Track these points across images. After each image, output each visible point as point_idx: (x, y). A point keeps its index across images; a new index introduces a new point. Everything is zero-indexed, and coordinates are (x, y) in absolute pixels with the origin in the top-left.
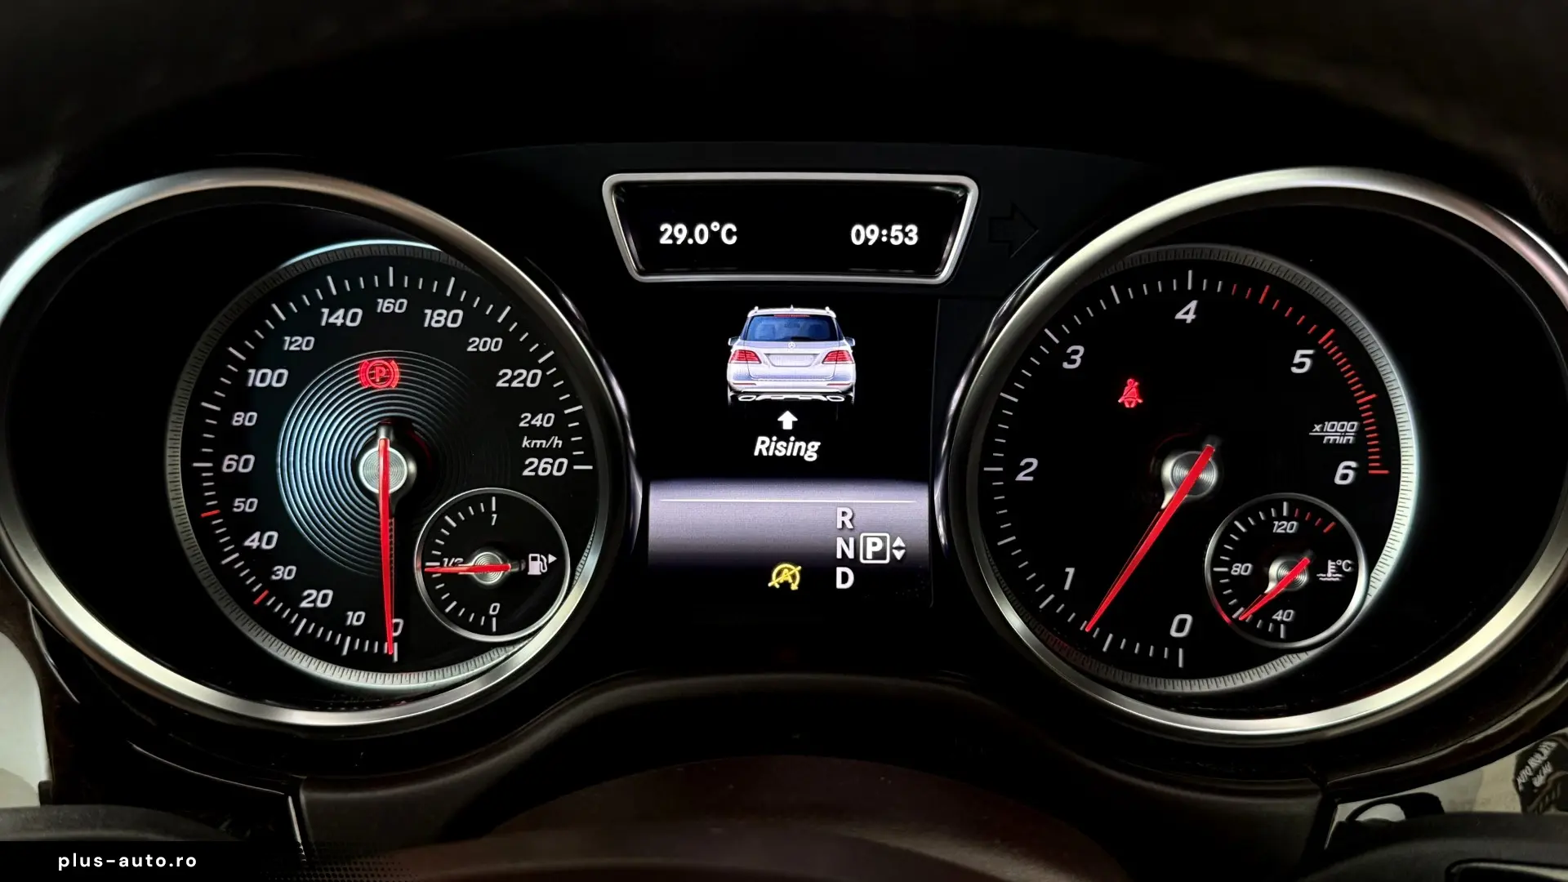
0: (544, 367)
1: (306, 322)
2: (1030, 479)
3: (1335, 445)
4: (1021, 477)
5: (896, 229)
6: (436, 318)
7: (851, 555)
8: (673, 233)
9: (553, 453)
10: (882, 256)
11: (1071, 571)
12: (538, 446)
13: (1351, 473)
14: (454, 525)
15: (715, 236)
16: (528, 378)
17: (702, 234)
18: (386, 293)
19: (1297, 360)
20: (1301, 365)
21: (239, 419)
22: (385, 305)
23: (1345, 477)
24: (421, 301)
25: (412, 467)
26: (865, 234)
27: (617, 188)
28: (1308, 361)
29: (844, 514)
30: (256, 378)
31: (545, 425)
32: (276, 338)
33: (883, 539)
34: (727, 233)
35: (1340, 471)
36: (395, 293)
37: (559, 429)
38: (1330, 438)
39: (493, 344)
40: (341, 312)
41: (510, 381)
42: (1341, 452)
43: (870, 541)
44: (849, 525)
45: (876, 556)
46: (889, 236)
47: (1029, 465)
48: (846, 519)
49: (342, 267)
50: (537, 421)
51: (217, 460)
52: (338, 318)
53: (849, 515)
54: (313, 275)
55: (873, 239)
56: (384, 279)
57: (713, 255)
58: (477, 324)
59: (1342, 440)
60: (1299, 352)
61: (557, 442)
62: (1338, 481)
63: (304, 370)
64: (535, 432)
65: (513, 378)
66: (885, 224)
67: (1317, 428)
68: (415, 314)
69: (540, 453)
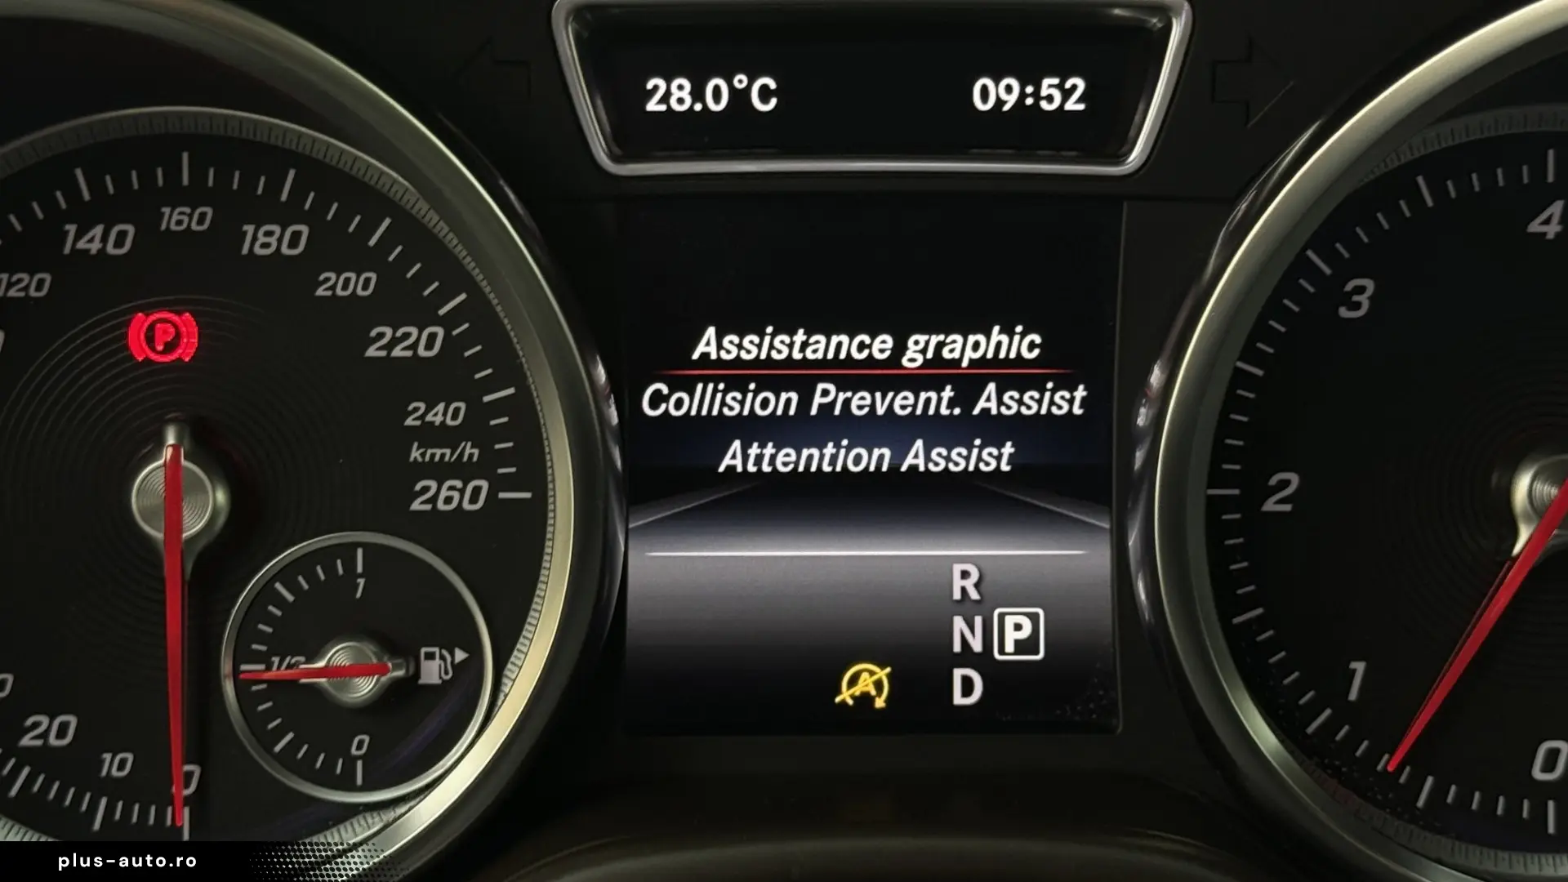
0: (448, 322)
1: (37, 249)
2: (1287, 508)
4: (1270, 506)
6: (263, 240)
7: (977, 645)
8: (667, 93)
9: (463, 471)
11: (1359, 667)
12: (437, 458)
14: (290, 598)
15: (740, 98)
16: (420, 342)
17: (717, 95)
18: (177, 196)
22: (175, 218)
24: (237, 210)
25: (221, 497)
26: (995, 93)
27: (577, 14)
29: (965, 575)
31: (449, 422)
33: (1034, 618)
34: (760, 92)
36: (193, 197)
37: (475, 428)
39: (359, 284)
40: (98, 230)
41: (390, 347)
43: (1010, 621)
44: (974, 595)
45: (1022, 647)
46: (1036, 95)
47: (1285, 484)
48: (969, 584)
49: (100, 152)
50: (436, 416)
52: (92, 242)
53: (975, 576)
55: (1011, 100)
56: (173, 173)
58: (331, 249)
61: (470, 451)
63: (33, 330)
64: (431, 435)
65: (394, 342)
66: (1030, 77)
68: (226, 233)
69: (440, 472)
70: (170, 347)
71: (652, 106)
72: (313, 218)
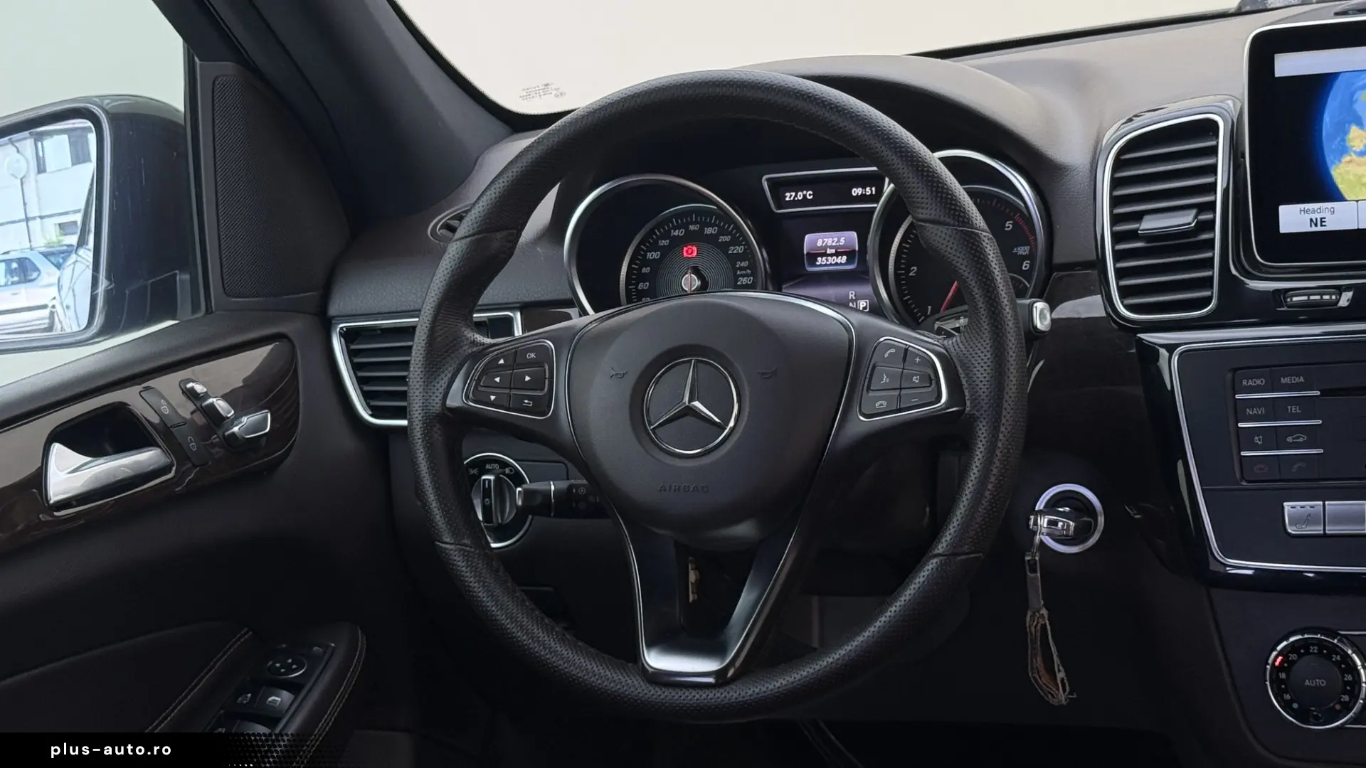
0: (744, 245)
1: (666, 235)
2: (914, 274)
3: (1022, 255)
4: (911, 274)
5: (868, 189)
6: (709, 231)
7: (855, 307)
8: (789, 196)
9: (747, 275)
10: (862, 199)
11: (930, 307)
12: (742, 273)
13: (1028, 265)
15: (805, 196)
16: (739, 249)
17: (800, 196)
18: (692, 223)
19: (1007, 225)
20: (1009, 227)
21: (644, 270)
22: (692, 228)
23: (1026, 267)
24: (704, 225)
25: (700, 282)
26: (857, 191)
27: (768, 180)
28: (1011, 226)
29: (852, 294)
30: (649, 256)
31: (745, 266)
32: (656, 242)
33: (866, 302)
34: (809, 195)
35: (1024, 264)
36: (696, 223)
37: (749, 266)
38: (1020, 253)
39: (726, 238)
40: (677, 231)
41: (733, 251)
42: (1024, 258)
43: (861, 303)
44: (854, 298)
46: (865, 191)
47: (913, 270)
48: (853, 296)
49: (678, 215)
50: (742, 265)
51: (637, 284)
52: (676, 233)
53: (854, 293)
54: (668, 220)
55: (860, 193)
56: (691, 218)
57: (805, 202)
58: (722, 232)
59: (1024, 254)
60: (1008, 222)
61: (749, 271)
62: (1023, 268)
63: (665, 251)
64: (741, 269)
65: (734, 250)
66: (864, 188)
67: (1015, 249)
68: (702, 229)
69: (743, 276)
70: (692, 253)
71: (787, 199)
72: (718, 226)
